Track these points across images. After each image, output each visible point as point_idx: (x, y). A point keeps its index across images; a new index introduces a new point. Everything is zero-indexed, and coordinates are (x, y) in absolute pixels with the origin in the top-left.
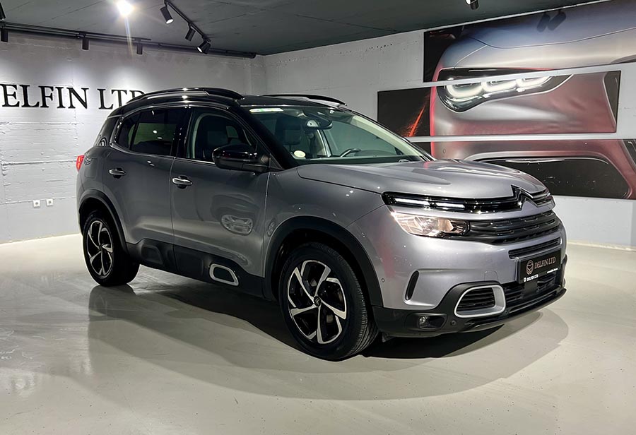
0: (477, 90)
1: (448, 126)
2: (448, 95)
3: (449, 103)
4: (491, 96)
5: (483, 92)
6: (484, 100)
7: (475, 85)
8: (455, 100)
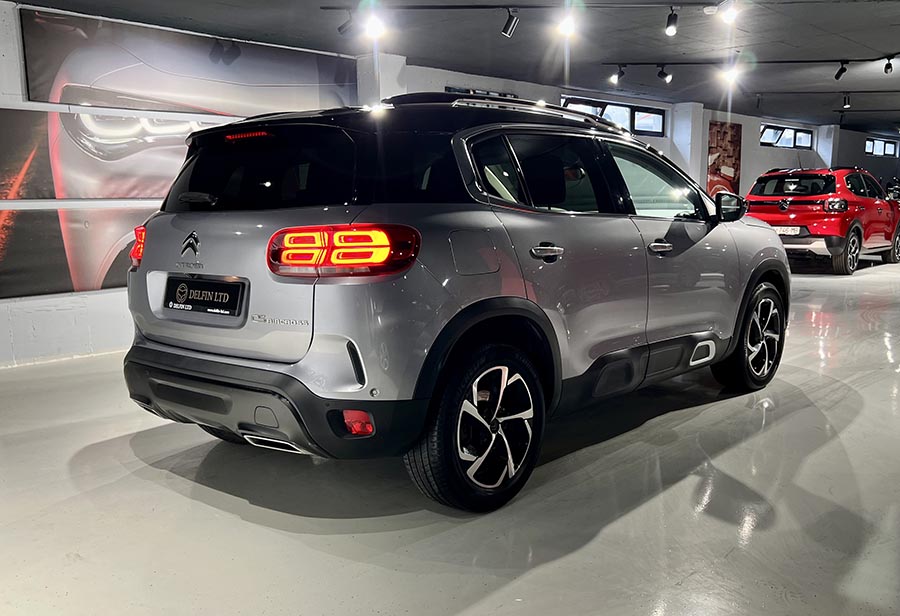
0: (136, 129)
1: (90, 182)
2: (85, 131)
3: (87, 143)
4: (156, 140)
5: (144, 133)
6: (147, 145)
7: (130, 122)
8: (98, 140)
